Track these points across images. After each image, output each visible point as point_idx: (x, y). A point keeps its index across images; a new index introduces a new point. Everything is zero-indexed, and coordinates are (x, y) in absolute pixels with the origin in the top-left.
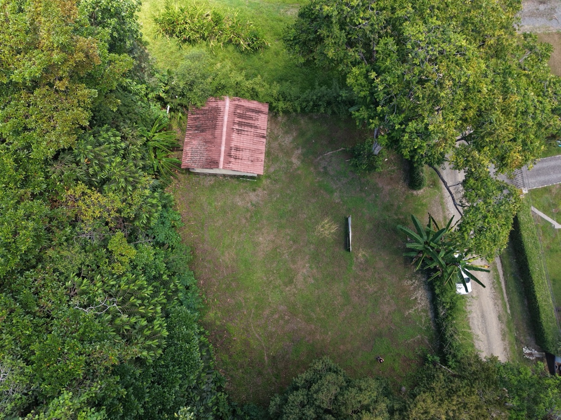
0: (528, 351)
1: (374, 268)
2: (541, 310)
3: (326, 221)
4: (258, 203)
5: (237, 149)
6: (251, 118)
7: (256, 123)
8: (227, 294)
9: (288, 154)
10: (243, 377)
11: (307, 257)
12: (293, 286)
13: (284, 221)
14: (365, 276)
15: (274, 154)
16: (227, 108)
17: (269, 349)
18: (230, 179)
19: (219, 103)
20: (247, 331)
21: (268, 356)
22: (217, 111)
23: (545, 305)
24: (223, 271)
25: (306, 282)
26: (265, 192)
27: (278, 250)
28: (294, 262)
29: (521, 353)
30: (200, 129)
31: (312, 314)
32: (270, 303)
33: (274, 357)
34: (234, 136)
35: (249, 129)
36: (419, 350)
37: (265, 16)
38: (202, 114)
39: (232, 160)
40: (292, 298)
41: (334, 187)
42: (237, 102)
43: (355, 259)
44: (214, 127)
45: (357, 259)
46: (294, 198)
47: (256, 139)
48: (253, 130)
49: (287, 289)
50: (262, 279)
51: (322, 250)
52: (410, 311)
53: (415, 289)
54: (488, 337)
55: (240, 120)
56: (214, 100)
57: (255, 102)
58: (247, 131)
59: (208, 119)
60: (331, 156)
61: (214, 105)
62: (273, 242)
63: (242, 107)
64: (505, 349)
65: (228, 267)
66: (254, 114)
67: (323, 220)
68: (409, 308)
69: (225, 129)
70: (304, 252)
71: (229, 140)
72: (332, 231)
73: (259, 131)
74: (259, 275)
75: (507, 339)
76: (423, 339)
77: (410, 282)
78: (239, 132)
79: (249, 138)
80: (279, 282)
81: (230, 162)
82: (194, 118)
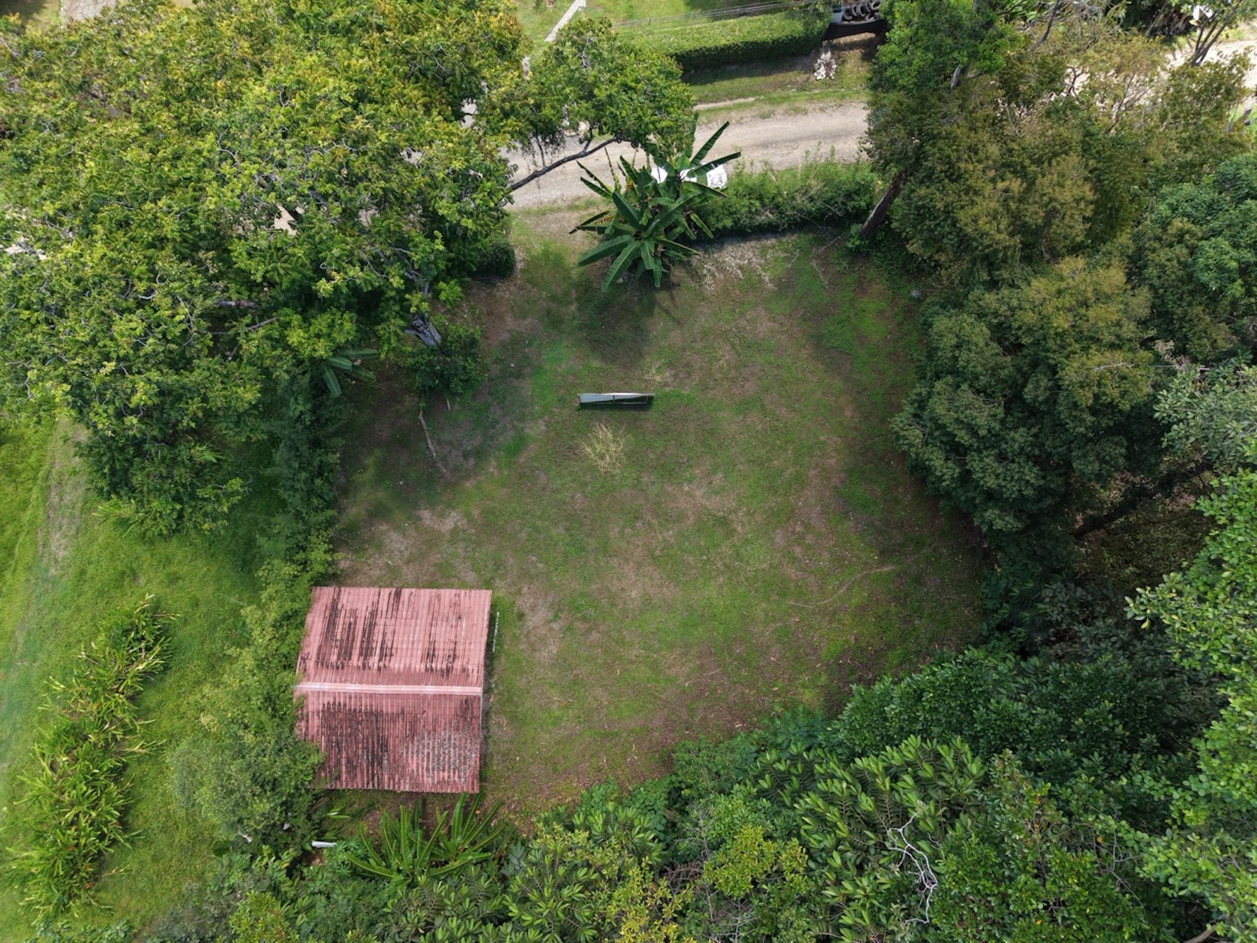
0: (822, 71)
1: (684, 350)
2: (750, 39)
3: (589, 450)
4: (552, 606)
5: (430, 655)
6: (351, 628)
7: (363, 613)
8: (761, 664)
9: (432, 540)
10: (930, 615)
11: (670, 489)
12: (733, 517)
13: (593, 543)
14: (701, 368)
15: (433, 575)
16: (327, 686)
17: (866, 564)
18: (495, 678)
19: (311, 708)
20: (835, 613)
21: (882, 563)
22: (334, 713)
23: (740, 30)
24: (712, 677)
25: (723, 489)
26: (525, 590)
27: (658, 553)
28: (681, 517)
29: (827, 83)
30: (378, 751)
31: (787, 475)
32: (771, 565)
33: (882, 553)
34: (396, 664)
35: (379, 629)
36: (839, 264)
37: (67, 613)
38: (340, 751)
39: (458, 665)
40: (758, 517)
41: (511, 433)
42: (311, 664)
43: (667, 389)
44: (375, 716)
45: (666, 385)
46: (539, 523)
47: (404, 611)
48: (380, 621)
49: (739, 529)
50: (721, 586)
51: (652, 456)
52: (767, 279)
53: (722, 270)
54: (802, 139)
55: (356, 652)
56: (303, 724)
57: (309, 619)
58: (384, 634)
59: (353, 734)
60: (439, 442)
61: (315, 722)
62: (639, 565)
63: (323, 650)
64: (822, 110)
65: (701, 667)
66: (340, 621)
67: (587, 457)
68: (761, 281)
69: (381, 689)
70: (657, 495)
71: (408, 676)
72: (610, 436)
73: (383, 606)
74: (714, 593)
75: (803, 106)
76: (818, 257)
77: (708, 279)
78: (386, 654)
79: (400, 630)
80: (726, 548)
81: (464, 670)
82: (348, 772)
